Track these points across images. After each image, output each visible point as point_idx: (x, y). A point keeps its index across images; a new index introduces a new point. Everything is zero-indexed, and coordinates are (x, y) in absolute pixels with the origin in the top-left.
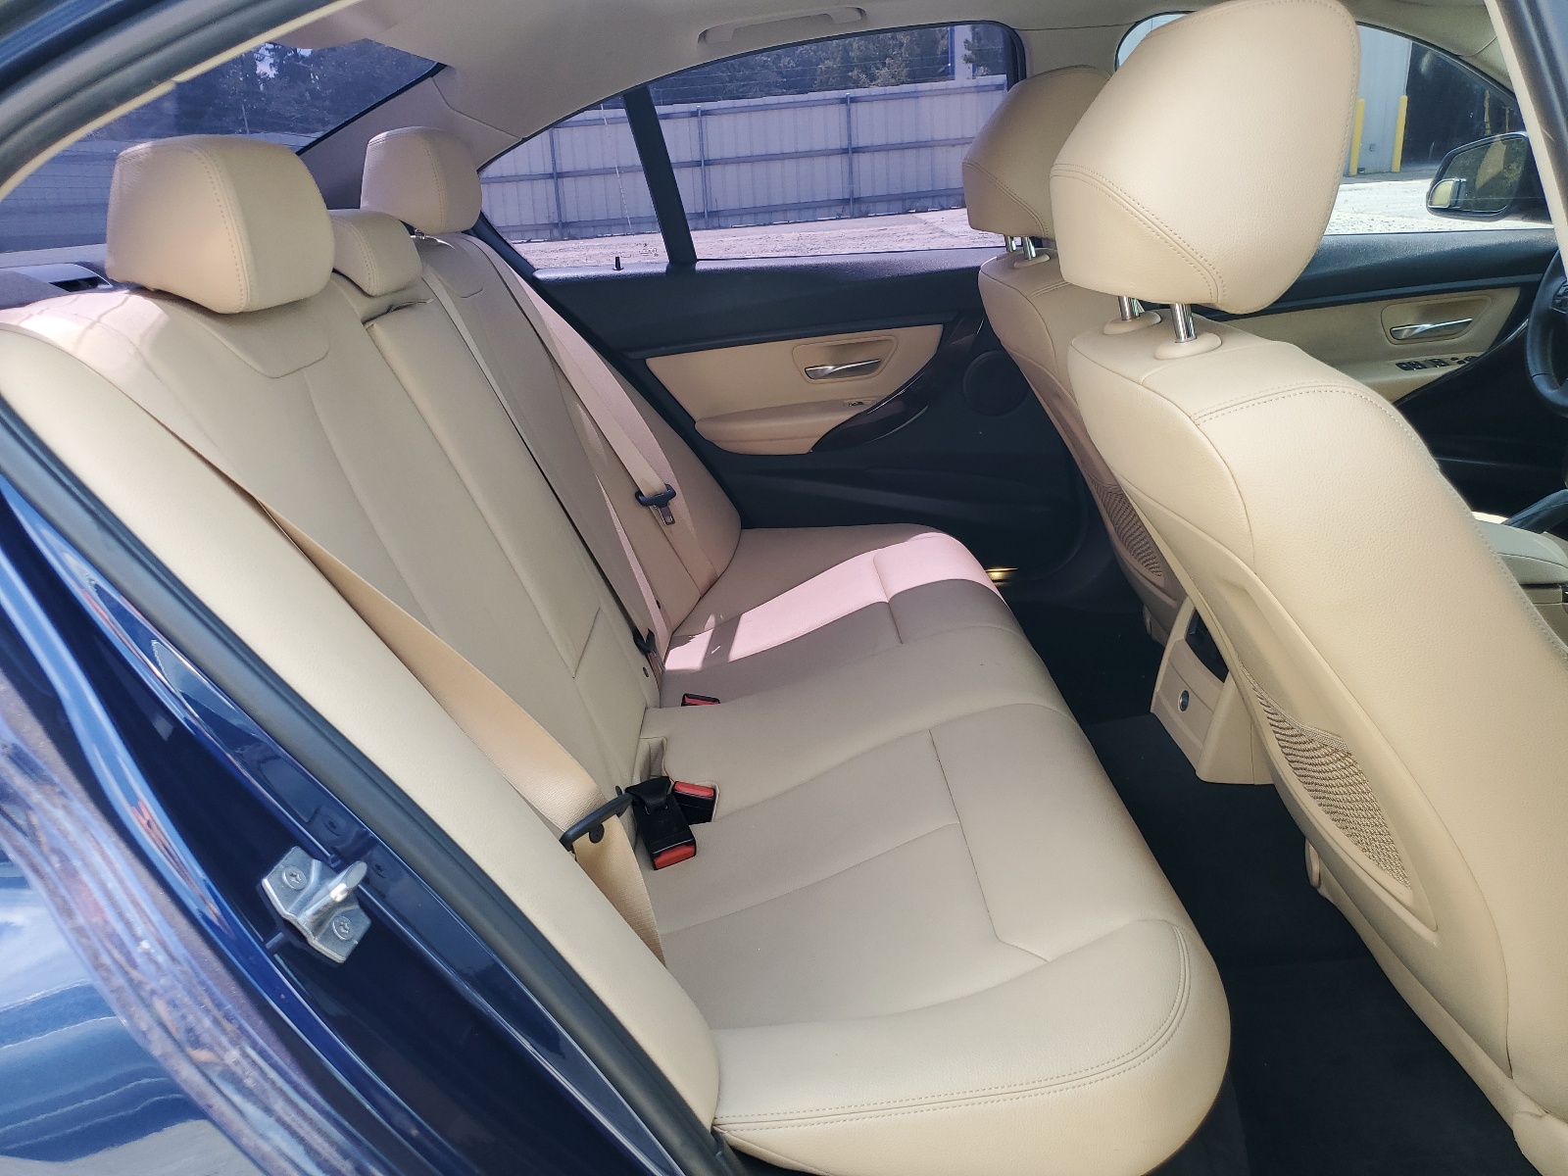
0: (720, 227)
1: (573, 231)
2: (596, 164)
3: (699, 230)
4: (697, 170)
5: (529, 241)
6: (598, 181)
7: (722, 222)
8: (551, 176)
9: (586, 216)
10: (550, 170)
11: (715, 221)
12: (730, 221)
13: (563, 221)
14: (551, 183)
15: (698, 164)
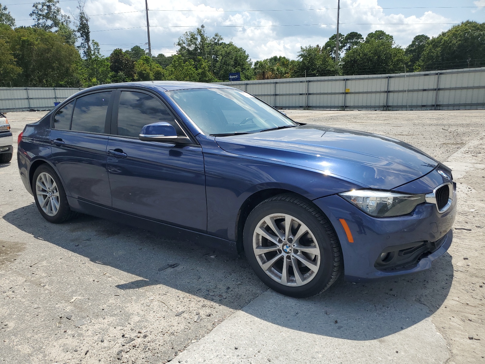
0: (439, 110)
1: (389, 108)
2: (401, 89)
3: (432, 110)
4: (435, 92)
5: (376, 110)
6: (401, 94)
7: (441, 108)
8: (386, 92)
9: (395, 104)
10: (386, 90)
11: (438, 108)
12: (444, 108)
13: (388, 105)
14: (386, 94)
15: (435, 90)
